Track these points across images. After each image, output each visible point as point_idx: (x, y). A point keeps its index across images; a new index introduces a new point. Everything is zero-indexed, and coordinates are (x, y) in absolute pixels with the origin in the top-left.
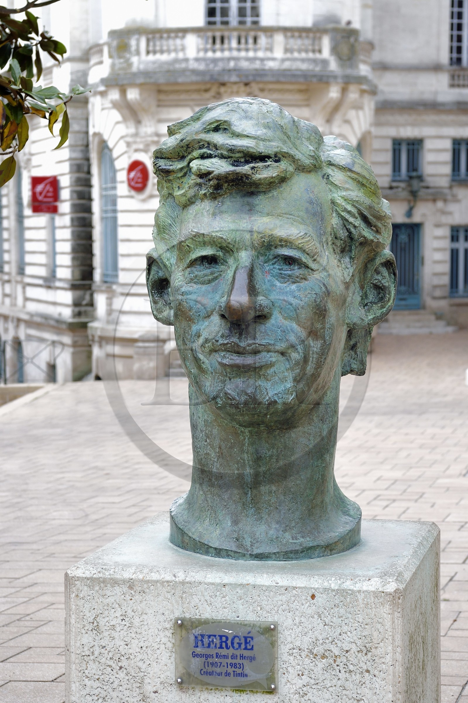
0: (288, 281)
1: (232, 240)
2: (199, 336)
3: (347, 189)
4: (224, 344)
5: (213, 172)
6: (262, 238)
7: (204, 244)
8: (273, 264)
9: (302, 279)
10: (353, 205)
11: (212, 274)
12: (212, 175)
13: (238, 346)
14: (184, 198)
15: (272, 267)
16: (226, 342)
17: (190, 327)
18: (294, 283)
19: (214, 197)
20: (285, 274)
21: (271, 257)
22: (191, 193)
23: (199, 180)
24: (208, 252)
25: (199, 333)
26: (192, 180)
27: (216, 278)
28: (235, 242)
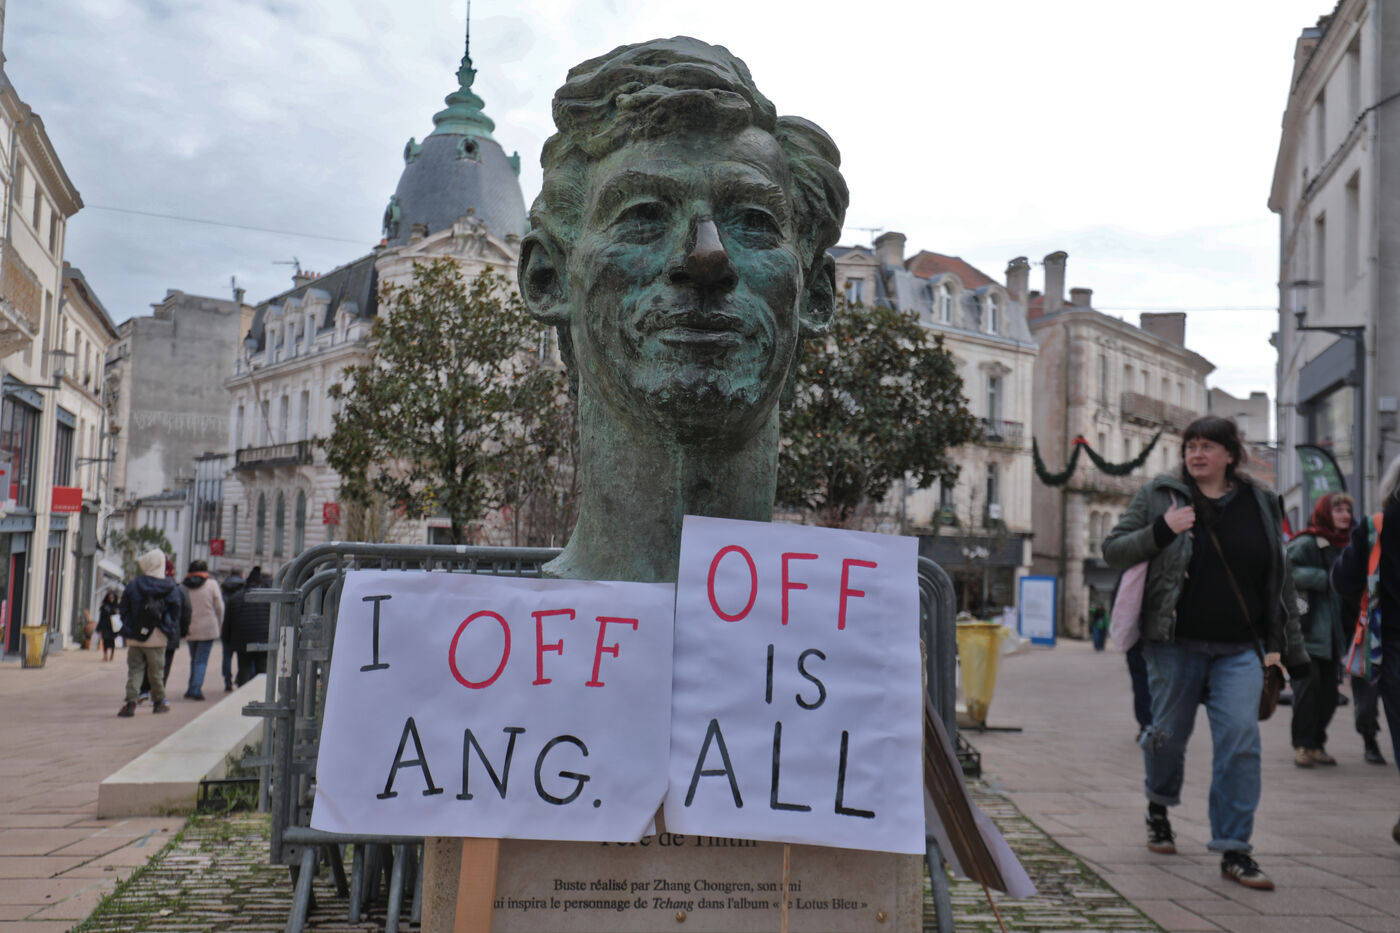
0: (755, 245)
1: (685, 184)
2: (634, 311)
3: (810, 153)
4: (676, 316)
5: (660, 96)
6: (725, 184)
7: (644, 190)
8: (734, 224)
9: (771, 244)
10: (818, 173)
11: (652, 230)
12: (659, 101)
13: (700, 316)
14: (608, 140)
15: (732, 227)
16: (680, 312)
17: (618, 302)
18: (762, 248)
19: (653, 135)
20: (751, 236)
21: (732, 213)
22: (619, 132)
23: (632, 114)
24: (648, 199)
25: (635, 306)
26: (619, 116)
27: (659, 236)
28: (689, 186)
